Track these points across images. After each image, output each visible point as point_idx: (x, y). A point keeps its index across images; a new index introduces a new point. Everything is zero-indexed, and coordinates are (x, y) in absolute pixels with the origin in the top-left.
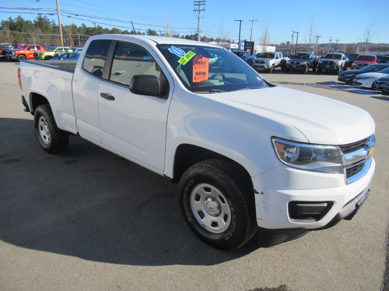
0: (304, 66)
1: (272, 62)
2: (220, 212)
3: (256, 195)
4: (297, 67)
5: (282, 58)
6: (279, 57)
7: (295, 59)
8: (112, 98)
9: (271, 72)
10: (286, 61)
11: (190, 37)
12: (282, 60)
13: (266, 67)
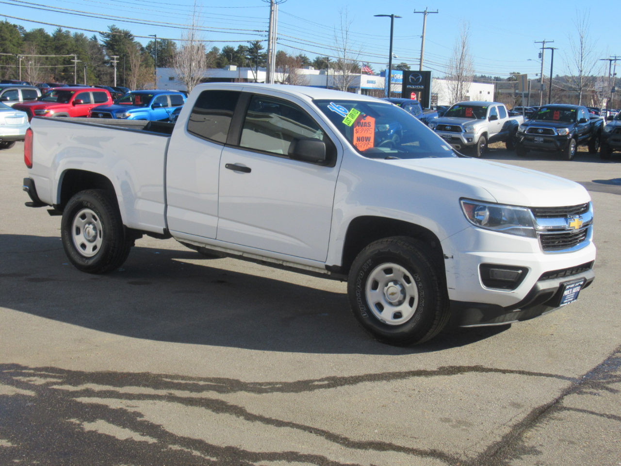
0: (563, 139)
1: (480, 128)
2: (404, 298)
3: (446, 260)
4: (545, 141)
5: (507, 118)
6: (498, 116)
7: (541, 122)
8: (247, 170)
9: (479, 154)
10: (517, 126)
11: (237, 52)
12: (507, 122)
13: (466, 141)
